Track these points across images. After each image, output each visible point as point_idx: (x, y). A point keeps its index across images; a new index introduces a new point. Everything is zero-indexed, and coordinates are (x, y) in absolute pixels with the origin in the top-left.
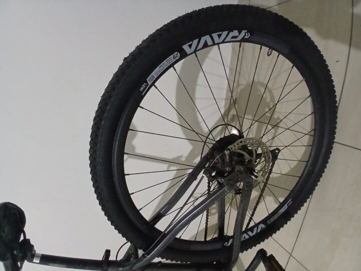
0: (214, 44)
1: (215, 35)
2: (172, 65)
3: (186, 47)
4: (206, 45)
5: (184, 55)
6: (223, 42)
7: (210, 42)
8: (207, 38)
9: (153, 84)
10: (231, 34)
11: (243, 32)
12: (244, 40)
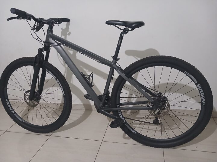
1: (203, 93)
2: (193, 81)
3: (199, 84)
4: (200, 91)
5: (196, 84)
6: (201, 96)
8: (202, 91)
9: (187, 75)
10: (204, 99)
11: (205, 103)
12: (202, 103)
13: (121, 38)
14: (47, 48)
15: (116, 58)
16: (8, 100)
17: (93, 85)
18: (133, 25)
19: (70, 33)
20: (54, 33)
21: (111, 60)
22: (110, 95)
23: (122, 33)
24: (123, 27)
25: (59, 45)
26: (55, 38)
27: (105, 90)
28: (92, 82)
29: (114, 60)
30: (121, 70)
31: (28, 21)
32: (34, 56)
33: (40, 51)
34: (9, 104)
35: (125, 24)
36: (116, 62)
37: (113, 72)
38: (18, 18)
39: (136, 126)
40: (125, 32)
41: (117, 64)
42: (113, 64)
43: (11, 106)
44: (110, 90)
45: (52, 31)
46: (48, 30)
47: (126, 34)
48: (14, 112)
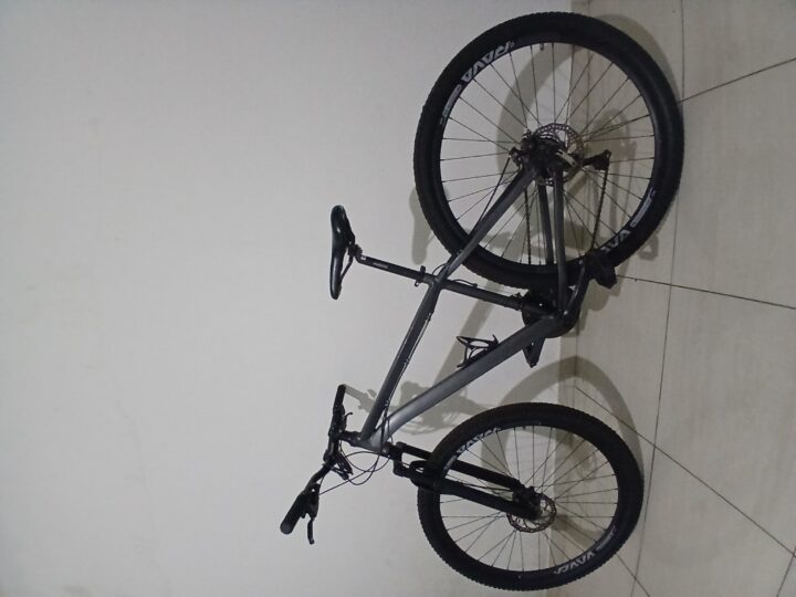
0: (486, 65)
1: (484, 59)
2: (458, 96)
3: (464, 78)
4: (480, 70)
5: (465, 84)
6: (493, 60)
7: (481, 65)
8: (479, 63)
9: (448, 117)
10: (498, 51)
11: (507, 44)
12: (510, 51)
13: (370, 262)
14: (395, 452)
15: (420, 276)
16: (556, 568)
17: (493, 339)
18: (339, 230)
19: (370, 391)
20: (359, 430)
21: (424, 287)
22: (523, 292)
23: (360, 261)
24: (346, 257)
25: (387, 419)
26: (370, 428)
27: (505, 306)
28: (486, 342)
29: (425, 279)
30: (450, 261)
31: (321, 490)
32: (417, 488)
33: (399, 470)
34: (567, 567)
35: (337, 253)
36: (432, 276)
37: (454, 282)
38: (313, 516)
39: (619, 213)
40: (356, 252)
41: (436, 274)
42: (435, 282)
43: (574, 560)
44: (508, 291)
45: (355, 434)
46: (352, 445)
47: (361, 251)
48: (590, 553)
